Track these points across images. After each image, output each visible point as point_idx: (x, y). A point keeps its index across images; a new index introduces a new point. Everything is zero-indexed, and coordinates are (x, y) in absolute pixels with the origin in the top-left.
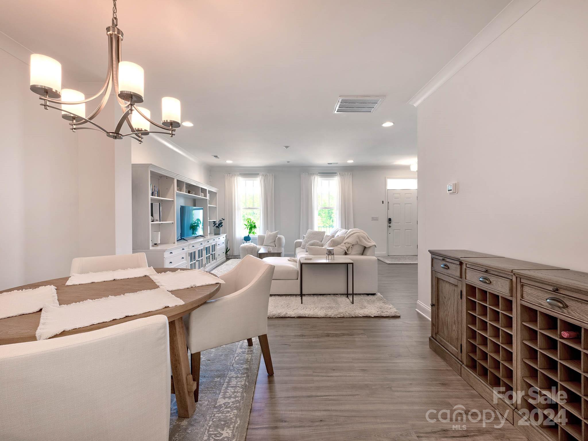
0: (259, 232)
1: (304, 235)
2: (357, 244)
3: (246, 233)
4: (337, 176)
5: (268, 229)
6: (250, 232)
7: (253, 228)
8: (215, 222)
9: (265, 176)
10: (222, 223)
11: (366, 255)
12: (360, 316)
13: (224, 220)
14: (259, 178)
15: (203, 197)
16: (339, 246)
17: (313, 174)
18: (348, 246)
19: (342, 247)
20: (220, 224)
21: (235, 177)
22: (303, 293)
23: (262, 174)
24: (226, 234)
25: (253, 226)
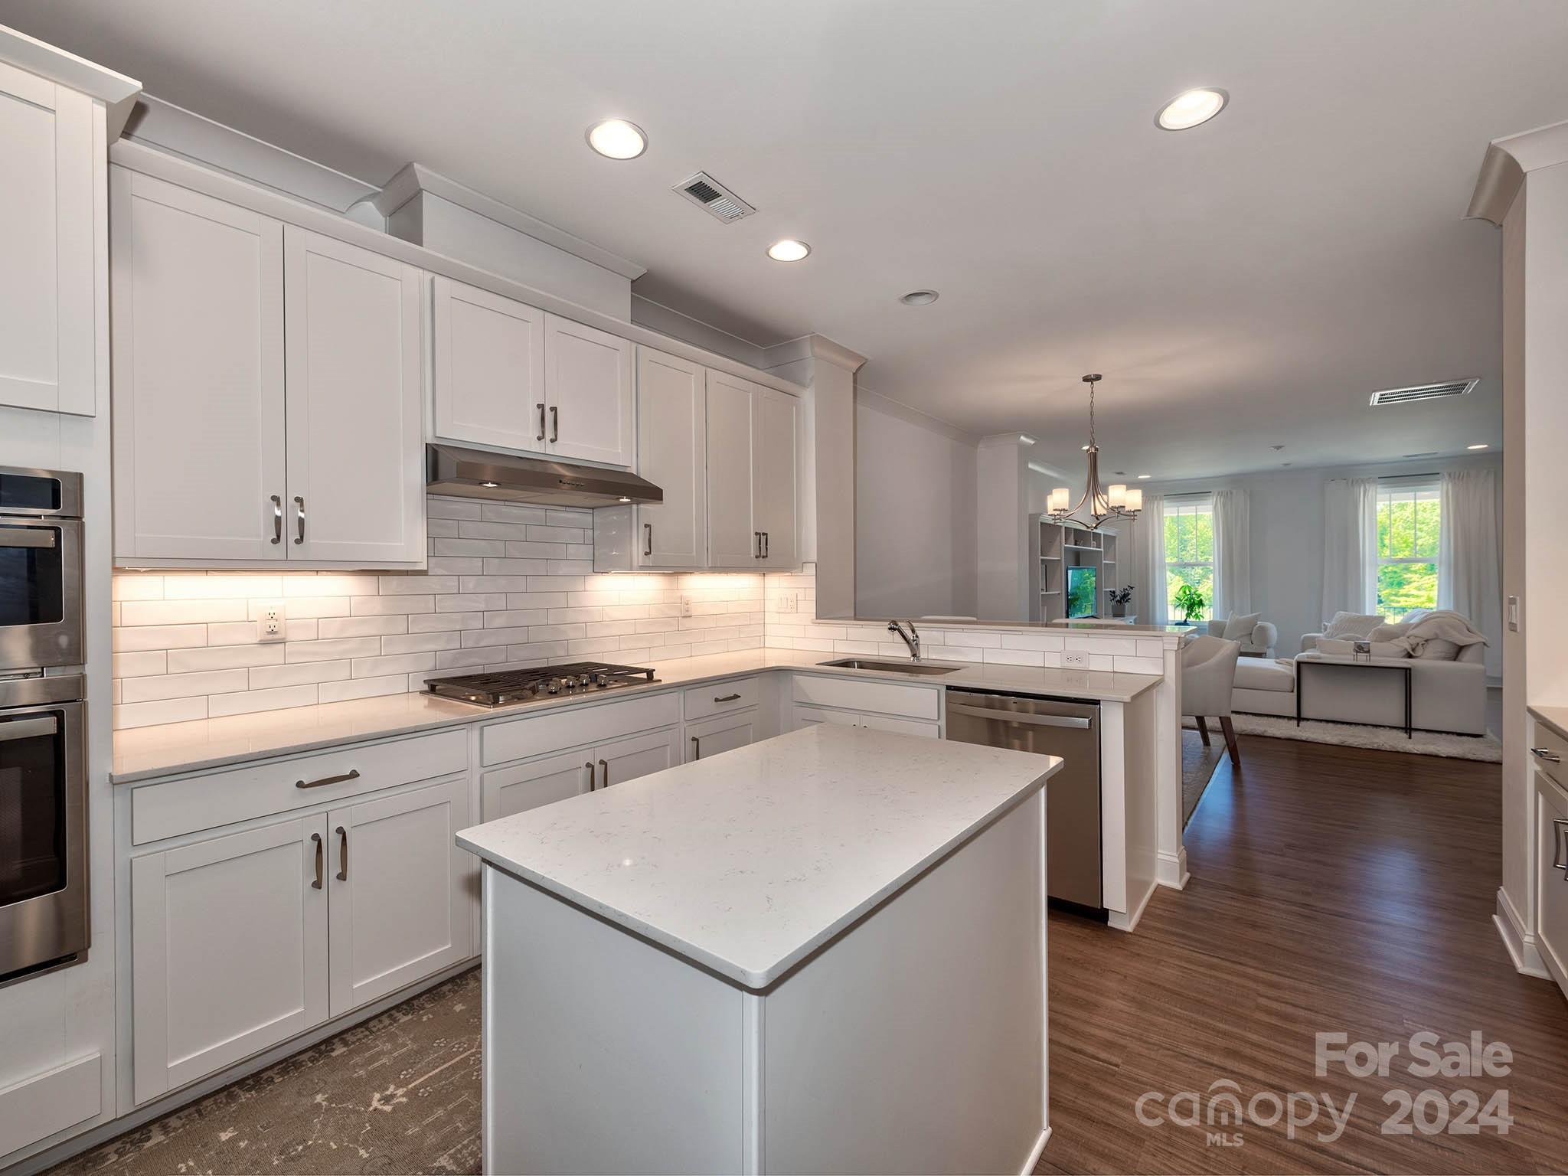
0: (1207, 615)
1: (1326, 624)
2: (1436, 638)
3: (1180, 615)
4: (1440, 482)
5: (1232, 609)
6: (1188, 615)
7: (1196, 606)
8: (1114, 592)
9: (1226, 496)
10: (1128, 594)
11: (1460, 661)
12: (1415, 752)
13: (1132, 588)
14: (1211, 501)
15: (1094, 549)
16: (1395, 641)
17: (1362, 481)
18: (1414, 641)
19: (1401, 644)
20: (1125, 597)
21: (1154, 503)
22: (1302, 716)
23: (1219, 493)
24: (1134, 617)
25: (1196, 602)
